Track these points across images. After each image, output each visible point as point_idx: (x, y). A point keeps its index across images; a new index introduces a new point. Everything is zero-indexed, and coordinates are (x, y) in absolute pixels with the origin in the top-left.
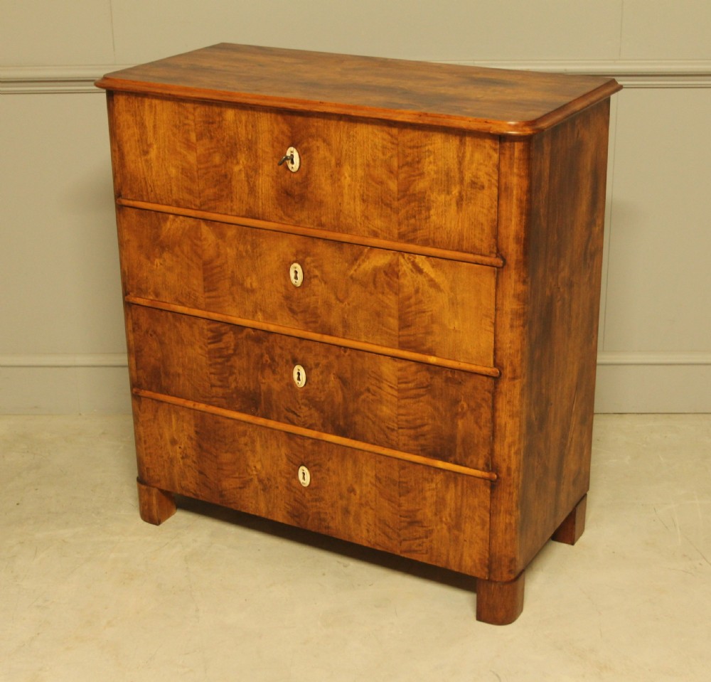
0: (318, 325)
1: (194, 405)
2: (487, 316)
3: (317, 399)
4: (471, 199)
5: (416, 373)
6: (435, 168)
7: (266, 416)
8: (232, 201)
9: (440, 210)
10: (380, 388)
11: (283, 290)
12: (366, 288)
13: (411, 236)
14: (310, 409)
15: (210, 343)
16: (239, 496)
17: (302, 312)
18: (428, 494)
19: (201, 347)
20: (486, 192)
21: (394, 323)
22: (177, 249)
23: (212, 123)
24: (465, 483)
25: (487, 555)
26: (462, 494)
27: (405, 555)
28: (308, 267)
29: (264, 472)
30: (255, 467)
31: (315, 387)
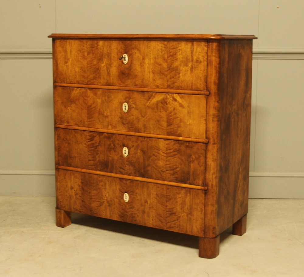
0: (133, 129)
1: (81, 170)
2: (203, 117)
3: (133, 162)
4: (196, 67)
5: (174, 145)
6: (182, 56)
7: (111, 172)
8: (100, 79)
9: (184, 74)
10: (158, 153)
11: (120, 115)
12: (154, 110)
13: (172, 86)
14: (129, 166)
15: (89, 142)
16: (98, 210)
17: (127, 123)
18: (178, 200)
19: (85, 144)
20: (202, 64)
21: (165, 124)
22: (77, 102)
23: (94, 47)
24: (194, 193)
25: (203, 226)
26: (193, 198)
27: (168, 230)
28: (130, 104)
29: (109, 198)
30: (106, 196)
31: (132, 156)
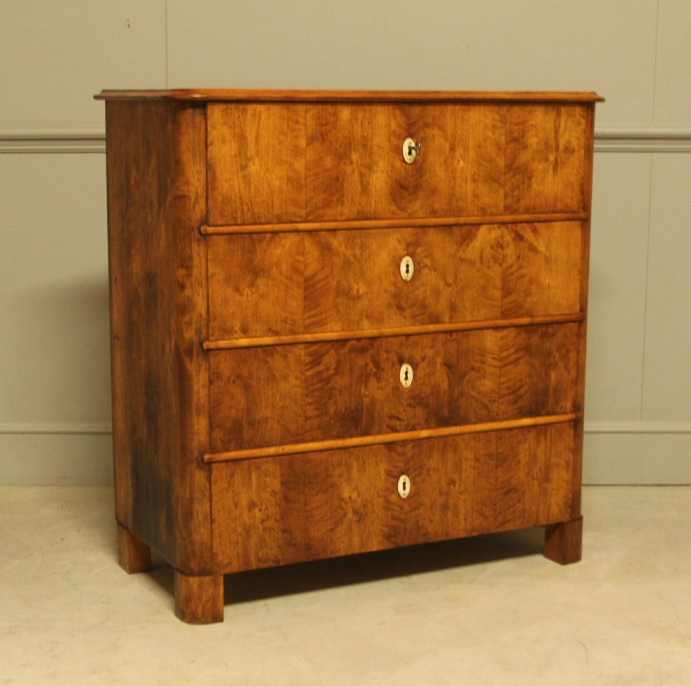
0: (425, 316)
1: (283, 449)
2: (574, 266)
3: (423, 395)
4: (564, 163)
5: (516, 337)
6: (537, 140)
7: (366, 433)
8: (342, 205)
9: (539, 179)
10: (484, 363)
11: (392, 289)
12: (473, 265)
13: (515, 206)
14: (414, 408)
15: (307, 370)
16: (329, 540)
17: (411, 307)
18: (522, 456)
19: (297, 378)
20: (576, 154)
21: (497, 293)
22: (274, 272)
23: (326, 125)
24: (554, 432)
25: (570, 496)
26: (551, 444)
27: (500, 530)
28: (418, 259)
29: (360, 500)
30: (350, 498)
31: (422, 382)
